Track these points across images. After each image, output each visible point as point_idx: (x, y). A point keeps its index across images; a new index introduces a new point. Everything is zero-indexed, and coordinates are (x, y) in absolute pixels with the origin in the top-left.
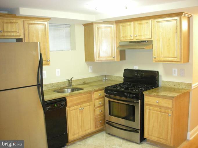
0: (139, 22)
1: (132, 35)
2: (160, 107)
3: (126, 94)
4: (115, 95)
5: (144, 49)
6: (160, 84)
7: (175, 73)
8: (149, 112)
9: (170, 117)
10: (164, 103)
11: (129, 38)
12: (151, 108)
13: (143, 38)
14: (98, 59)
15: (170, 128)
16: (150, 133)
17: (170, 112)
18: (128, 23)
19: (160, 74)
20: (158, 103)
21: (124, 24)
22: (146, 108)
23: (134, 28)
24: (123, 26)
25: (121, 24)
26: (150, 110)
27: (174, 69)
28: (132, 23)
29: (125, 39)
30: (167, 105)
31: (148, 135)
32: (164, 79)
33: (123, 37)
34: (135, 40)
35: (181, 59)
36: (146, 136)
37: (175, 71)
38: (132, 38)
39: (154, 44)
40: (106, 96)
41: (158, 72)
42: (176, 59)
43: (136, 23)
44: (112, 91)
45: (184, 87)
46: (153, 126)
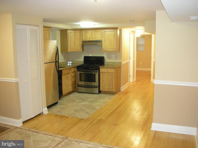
0: (94, 31)
1: (90, 37)
2: (108, 73)
3: (90, 68)
4: (84, 69)
5: (98, 45)
6: (105, 63)
7: (113, 58)
8: (103, 77)
9: (114, 77)
10: (110, 70)
11: (88, 39)
12: (104, 74)
13: (97, 39)
14: (70, 50)
15: (114, 83)
16: (104, 87)
17: (114, 75)
18: (88, 31)
19: (105, 58)
20: (107, 71)
21: (85, 31)
22: (101, 75)
23: (92, 33)
24: (85, 32)
25: (84, 31)
26: (103, 75)
27: (112, 55)
28: (90, 31)
29: (86, 39)
30: (112, 72)
31: (103, 88)
32: (107, 60)
33: (85, 38)
34: (92, 40)
35: (117, 50)
36: (101, 89)
37: (113, 56)
38: (90, 39)
39: (103, 42)
40: (77, 71)
41: (104, 57)
42: (114, 50)
43: (93, 31)
44: (82, 67)
45: (117, 64)
46: (105, 83)
